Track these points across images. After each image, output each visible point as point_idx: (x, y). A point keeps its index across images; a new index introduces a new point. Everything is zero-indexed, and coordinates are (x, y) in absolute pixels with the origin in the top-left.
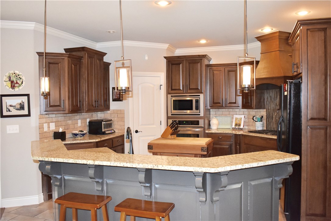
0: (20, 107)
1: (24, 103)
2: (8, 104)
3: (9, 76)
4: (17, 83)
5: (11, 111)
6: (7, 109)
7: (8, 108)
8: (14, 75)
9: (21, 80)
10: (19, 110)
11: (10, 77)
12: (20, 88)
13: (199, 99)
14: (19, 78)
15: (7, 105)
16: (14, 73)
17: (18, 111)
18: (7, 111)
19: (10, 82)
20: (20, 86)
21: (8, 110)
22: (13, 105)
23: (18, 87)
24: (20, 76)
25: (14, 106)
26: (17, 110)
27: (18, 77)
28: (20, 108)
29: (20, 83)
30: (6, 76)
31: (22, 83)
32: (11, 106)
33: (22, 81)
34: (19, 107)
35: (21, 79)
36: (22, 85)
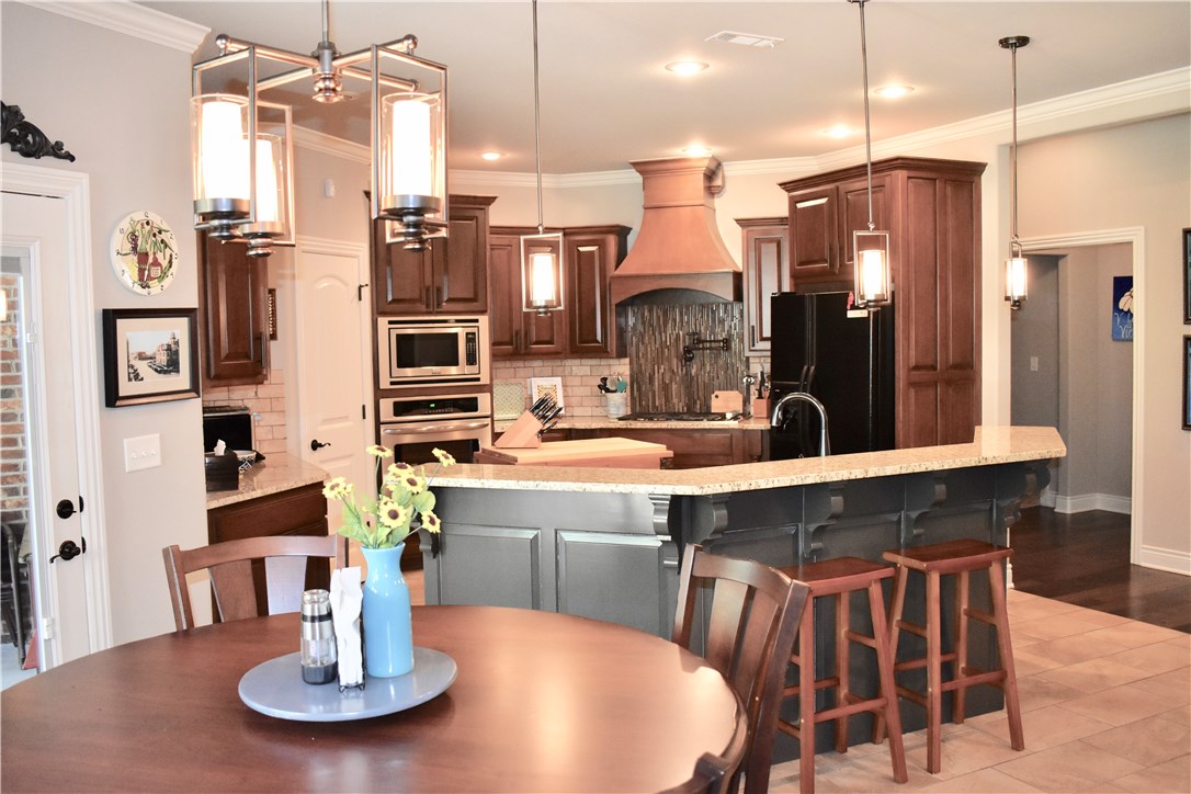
0: (168, 361)
1: (177, 343)
2: (134, 350)
3: (133, 234)
4: (156, 263)
5: (142, 379)
6: (131, 371)
7: (132, 367)
8: (148, 228)
9: (168, 251)
10: (165, 372)
11: (134, 238)
12: (167, 282)
13: (475, 330)
14: (162, 241)
15: (130, 352)
16: (148, 223)
17: (162, 375)
18: (130, 380)
19: (136, 258)
20: (164, 275)
21: (132, 376)
22: (149, 353)
23: (161, 278)
24: (164, 236)
25: (151, 358)
26: (159, 372)
27: (159, 238)
28: (168, 366)
29: (165, 263)
30: (122, 231)
31: (170, 262)
32: (141, 357)
33: (171, 256)
34: (162, 359)
35: (166, 246)
36: (171, 270)
